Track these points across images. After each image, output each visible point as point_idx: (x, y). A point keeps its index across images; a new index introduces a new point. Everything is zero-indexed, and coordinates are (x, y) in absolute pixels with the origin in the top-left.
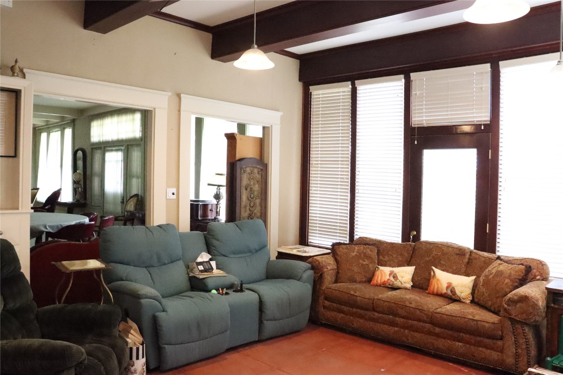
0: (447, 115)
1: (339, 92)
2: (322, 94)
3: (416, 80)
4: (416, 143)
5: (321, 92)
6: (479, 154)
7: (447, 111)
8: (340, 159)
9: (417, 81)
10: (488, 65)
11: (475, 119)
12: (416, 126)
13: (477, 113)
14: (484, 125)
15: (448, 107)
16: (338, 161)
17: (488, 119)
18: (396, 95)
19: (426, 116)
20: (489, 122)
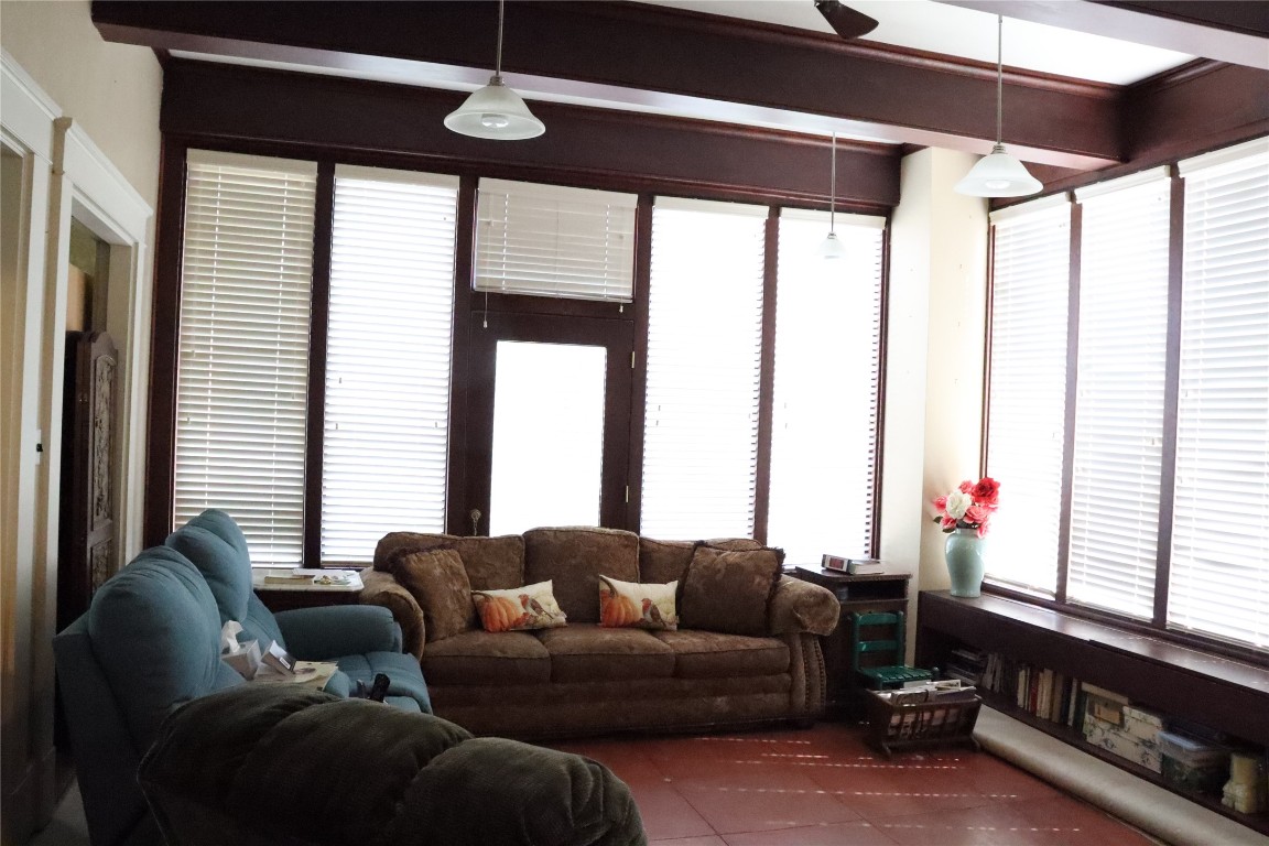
0: (555, 277)
1: (282, 182)
2: (224, 176)
3: (488, 194)
4: (486, 325)
5: (220, 169)
6: (610, 358)
7: (555, 269)
8: (278, 347)
9: (492, 197)
10: (635, 197)
11: (604, 292)
12: (487, 290)
13: (609, 281)
14: (624, 305)
15: (556, 261)
16: (274, 351)
17: (629, 294)
18: (441, 218)
19: (508, 273)
20: (631, 302)
